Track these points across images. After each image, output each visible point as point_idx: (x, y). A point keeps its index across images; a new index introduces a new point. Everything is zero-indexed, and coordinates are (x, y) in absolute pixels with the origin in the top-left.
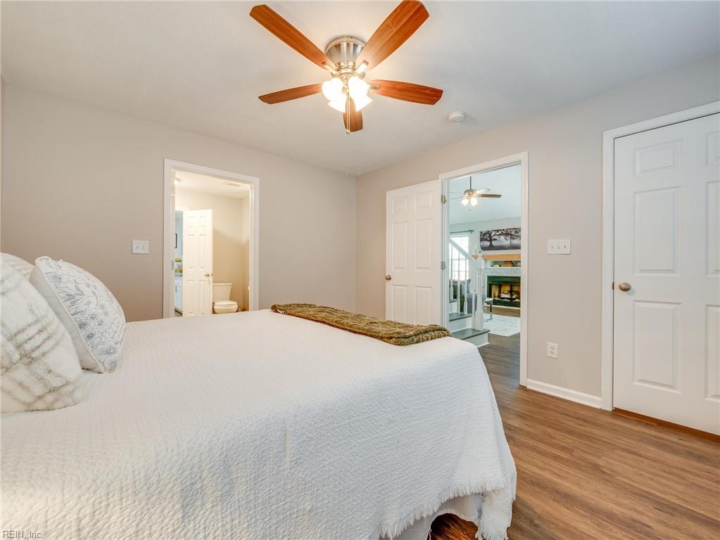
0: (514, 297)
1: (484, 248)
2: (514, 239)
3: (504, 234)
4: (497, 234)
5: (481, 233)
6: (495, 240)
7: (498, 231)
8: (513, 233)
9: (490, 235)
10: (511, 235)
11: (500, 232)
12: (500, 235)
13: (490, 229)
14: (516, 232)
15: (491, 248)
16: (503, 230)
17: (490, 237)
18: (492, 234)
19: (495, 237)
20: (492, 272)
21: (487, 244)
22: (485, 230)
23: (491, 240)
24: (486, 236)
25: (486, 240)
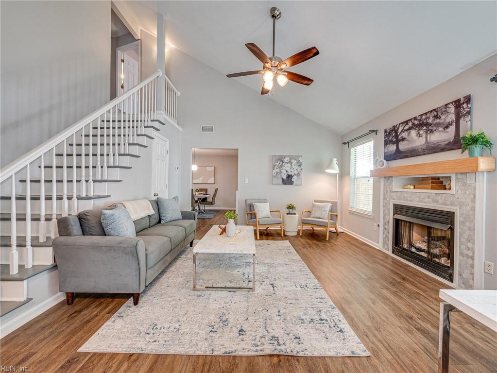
0: (436, 251)
1: (389, 158)
2: (432, 131)
3: (416, 126)
4: (407, 127)
5: (386, 131)
6: (403, 139)
7: (406, 122)
8: (430, 121)
9: (396, 132)
10: (428, 125)
11: (410, 124)
12: (410, 129)
13: (396, 122)
14: (437, 117)
15: (399, 155)
16: (415, 118)
17: (397, 136)
18: (400, 130)
19: (404, 135)
20: (400, 198)
21: (392, 148)
22: (389, 126)
23: (397, 142)
24: (393, 136)
25: (391, 142)
